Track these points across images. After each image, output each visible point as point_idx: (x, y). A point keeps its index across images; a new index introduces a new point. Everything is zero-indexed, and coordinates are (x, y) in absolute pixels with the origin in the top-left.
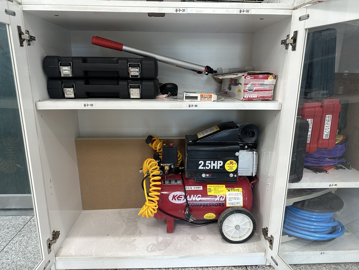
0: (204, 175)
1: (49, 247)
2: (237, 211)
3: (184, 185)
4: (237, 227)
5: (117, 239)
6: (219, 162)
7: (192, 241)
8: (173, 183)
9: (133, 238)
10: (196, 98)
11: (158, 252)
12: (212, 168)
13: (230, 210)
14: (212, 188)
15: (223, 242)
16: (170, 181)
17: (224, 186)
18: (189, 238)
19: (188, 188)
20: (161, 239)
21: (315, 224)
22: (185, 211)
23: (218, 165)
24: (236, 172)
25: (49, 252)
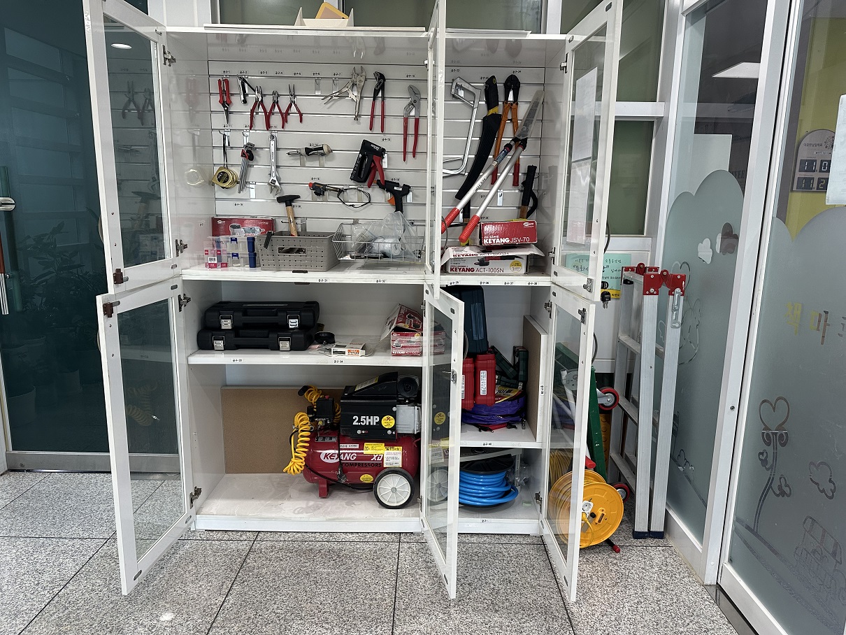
0: (359, 432)
1: (192, 502)
2: (394, 471)
3: (339, 442)
4: (394, 490)
5: (263, 502)
6: (375, 417)
7: (345, 506)
8: (327, 440)
9: (280, 502)
10: (344, 353)
11: (305, 514)
12: (368, 424)
13: (386, 470)
14: (370, 447)
15: (379, 507)
16: (324, 438)
17: (384, 444)
18: (344, 503)
19: (342, 446)
20: (311, 503)
21: (483, 488)
22: (338, 471)
23: (374, 420)
24: (394, 429)
25: (192, 507)
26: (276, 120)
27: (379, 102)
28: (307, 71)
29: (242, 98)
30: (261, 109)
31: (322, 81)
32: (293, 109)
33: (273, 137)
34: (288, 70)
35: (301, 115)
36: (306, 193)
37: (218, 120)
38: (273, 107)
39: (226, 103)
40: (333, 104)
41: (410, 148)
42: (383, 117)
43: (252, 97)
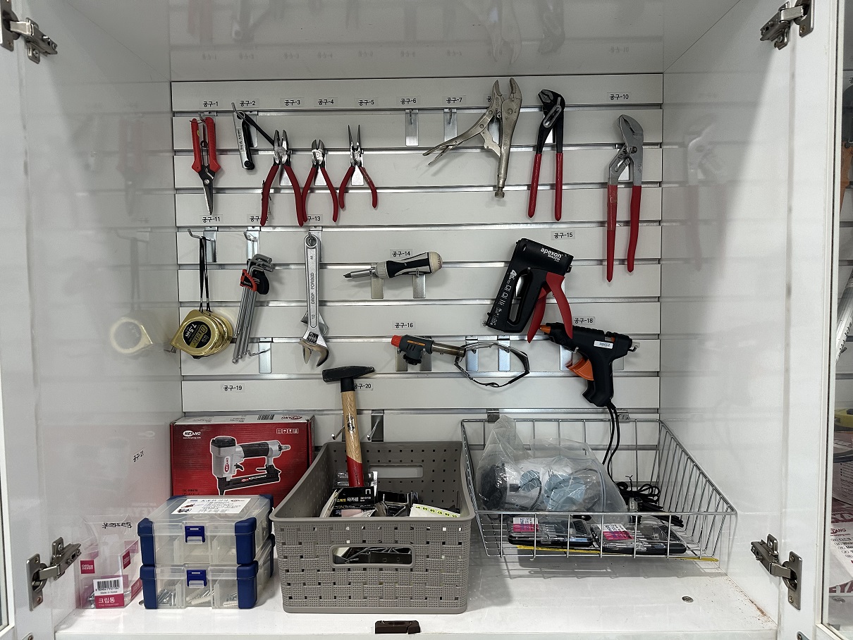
26: (320, 202)
27: (548, 155)
28: (389, 95)
29: (245, 159)
30: (286, 181)
31: (422, 116)
32: (357, 179)
33: (312, 240)
34: (346, 96)
35: (374, 190)
36: (384, 358)
37: (191, 209)
38: (313, 175)
39: (208, 170)
40: (444, 166)
41: (620, 251)
42: (557, 187)
43: (266, 157)
